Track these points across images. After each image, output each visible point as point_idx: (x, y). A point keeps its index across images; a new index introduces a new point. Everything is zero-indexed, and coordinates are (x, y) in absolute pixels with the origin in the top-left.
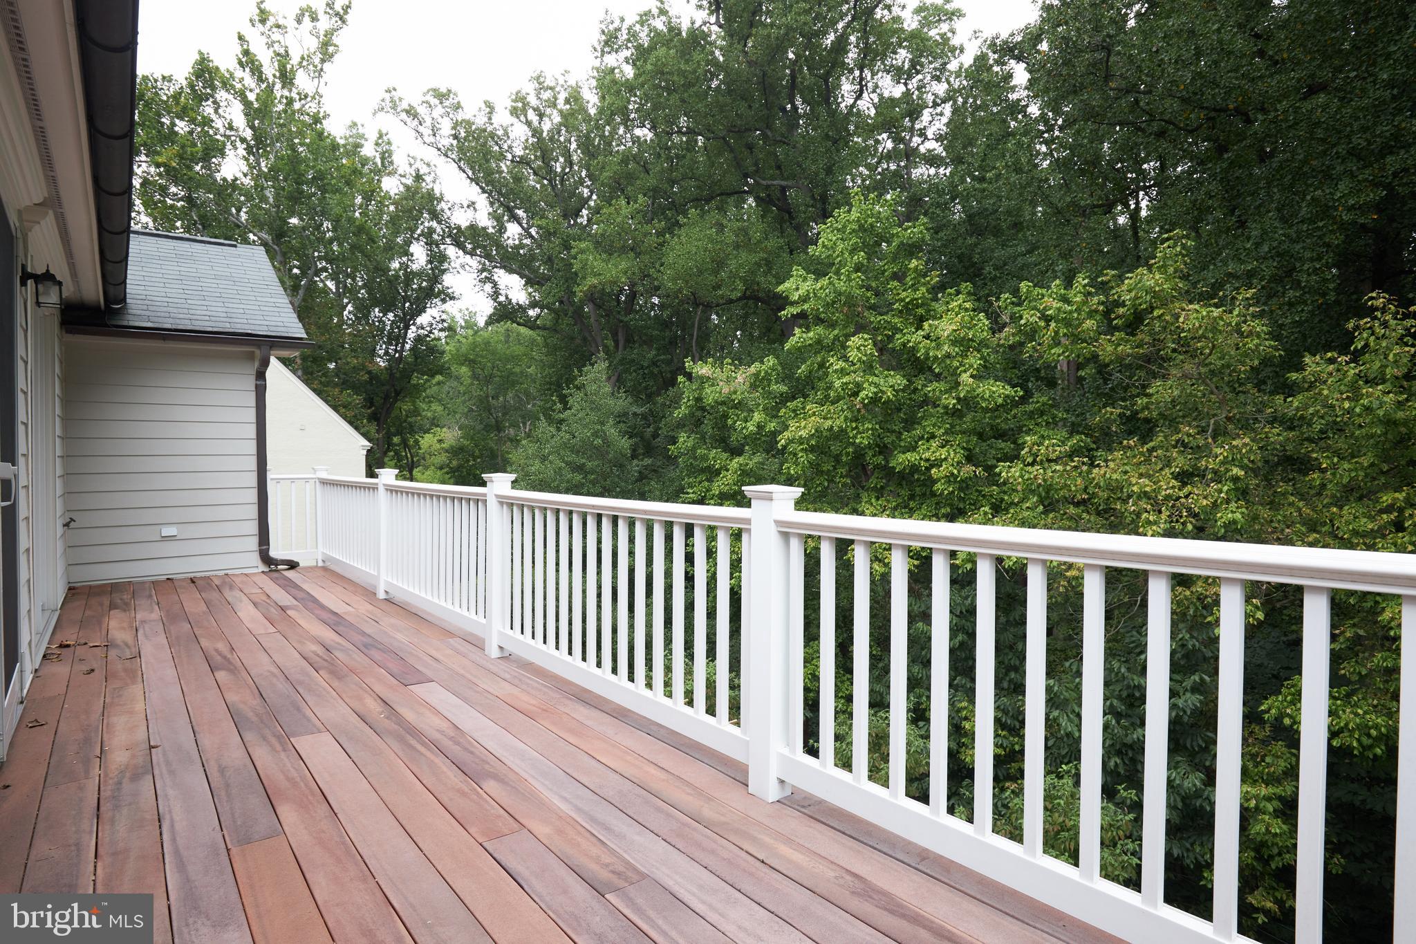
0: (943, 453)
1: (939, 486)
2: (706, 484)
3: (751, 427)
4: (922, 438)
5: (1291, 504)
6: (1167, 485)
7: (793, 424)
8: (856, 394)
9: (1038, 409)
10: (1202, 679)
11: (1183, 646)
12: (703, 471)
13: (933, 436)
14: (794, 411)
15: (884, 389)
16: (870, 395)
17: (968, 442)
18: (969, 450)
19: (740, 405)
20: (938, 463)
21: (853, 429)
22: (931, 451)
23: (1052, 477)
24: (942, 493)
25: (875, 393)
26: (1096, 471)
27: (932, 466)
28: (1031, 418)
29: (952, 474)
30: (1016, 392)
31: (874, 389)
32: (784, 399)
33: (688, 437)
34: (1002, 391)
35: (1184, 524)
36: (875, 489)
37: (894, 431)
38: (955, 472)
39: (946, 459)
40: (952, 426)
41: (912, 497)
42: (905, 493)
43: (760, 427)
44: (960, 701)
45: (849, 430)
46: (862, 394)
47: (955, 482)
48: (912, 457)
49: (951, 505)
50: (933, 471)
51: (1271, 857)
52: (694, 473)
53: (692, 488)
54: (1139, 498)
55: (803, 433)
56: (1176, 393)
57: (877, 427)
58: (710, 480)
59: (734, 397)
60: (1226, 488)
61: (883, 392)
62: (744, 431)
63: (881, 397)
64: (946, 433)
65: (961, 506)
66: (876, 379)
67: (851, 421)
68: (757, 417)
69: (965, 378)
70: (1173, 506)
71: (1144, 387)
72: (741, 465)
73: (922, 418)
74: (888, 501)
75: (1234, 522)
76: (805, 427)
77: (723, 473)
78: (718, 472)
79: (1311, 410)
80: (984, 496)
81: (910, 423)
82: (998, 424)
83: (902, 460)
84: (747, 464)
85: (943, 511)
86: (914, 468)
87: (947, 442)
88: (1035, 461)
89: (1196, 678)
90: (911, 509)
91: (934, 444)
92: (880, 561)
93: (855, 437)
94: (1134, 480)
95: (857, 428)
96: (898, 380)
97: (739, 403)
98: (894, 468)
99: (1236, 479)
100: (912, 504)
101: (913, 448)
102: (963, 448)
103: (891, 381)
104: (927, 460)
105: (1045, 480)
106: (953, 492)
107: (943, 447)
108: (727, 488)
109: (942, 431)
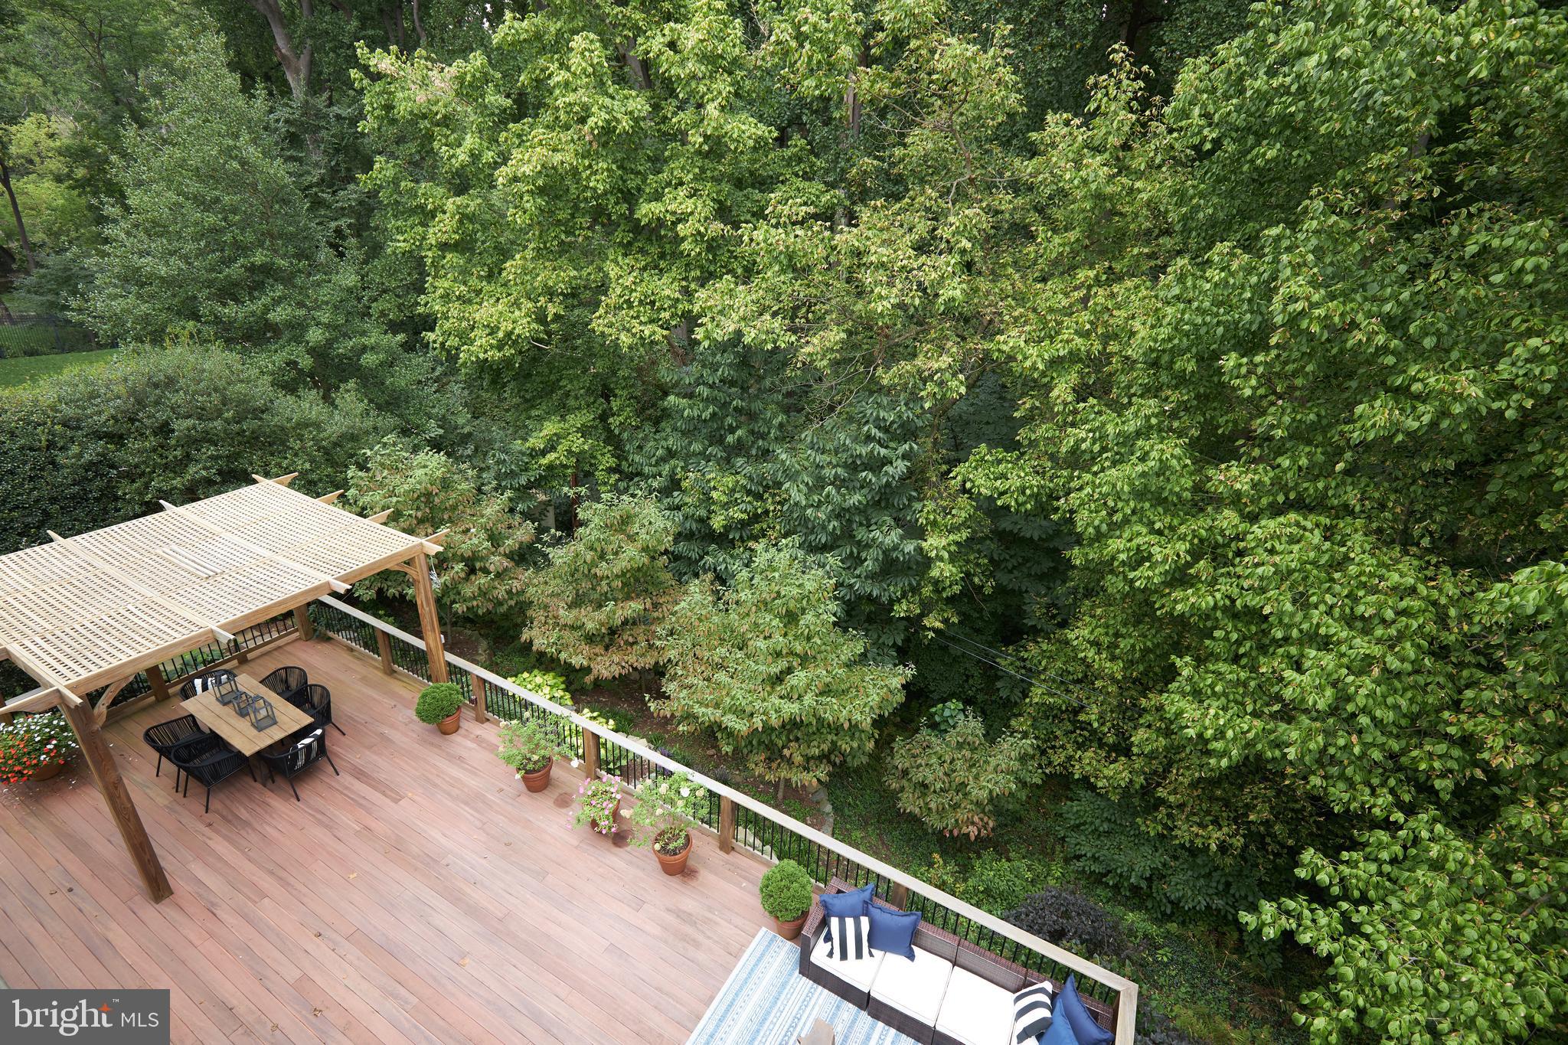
0: (689, 205)
1: (686, 246)
2: (420, 229)
3: (462, 156)
4: (669, 184)
5: (1008, 277)
6: (904, 254)
7: (516, 154)
8: (583, 121)
9: (795, 155)
10: (911, 448)
11: (900, 417)
12: (413, 211)
13: (681, 184)
14: (519, 136)
15: (619, 116)
16: (600, 123)
17: (719, 192)
18: (720, 202)
19: (447, 121)
20: (682, 219)
21: (586, 168)
22: (678, 202)
23: (795, 243)
24: (689, 255)
25: (608, 122)
26: (838, 237)
27: (679, 221)
28: (789, 165)
29: (699, 232)
30: (770, 132)
31: (604, 115)
32: (505, 118)
33: (387, 162)
34: (753, 130)
35: (913, 297)
36: (621, 244)
37: (639, 173)
38: (702, 229)
39: (692, 213)
40: (703, 170)
41: (662, 256)
42: (654, 250)
43: (475, 156)
44: (710, 472)
45: (581, 169)
46: (591, 121)
47: (702, 241)
48: (656, 208)
49: (701, 267)
50: (680, 226)
51: (944, 589)
52: (403, 213)
53: (403, 233)
54: (877, 268)
55: (527, 169)
56: (930, 146)
57: (614, 167)
58: (424, 225)
59: (435, 109)
60: (953, 261)
61: (618, 121)
62: (453, 161)
63: (615, 128)
64: (695, 179)
65: (712, 268)
66: (608, 101)
67: (583, 157)
68: (470, 141)
69: (712, 109)
70: (907, 278)
71: (902, 135)
72: (458, 207)
73: (671, 157)
74: (637, 260)
75: (954, 299)
76: (529, 161)
77: (440, 216)
78: (433, 215)
79: (1040, 178)
80: (736, 258)
81: (658, 162)
82: (757, 170)
83: (647, 210)
84: (468, 206)
85: (693, 274)
86: (660, 222)
87: (696, 190)
88: (778, 223)
89: (907, 446)
90: (661, 270)
91: (682, 192)
92: (628, 331)
93: (588, 178)
94: (873, 249)
95: (590, 166)
96: (639, 104)
97: (445, 117)
98: (639, 220)
99: (963, 252)
100: (662, 264)
101: (657, 197)
102: (713, 200)
103: (632, 105)
104: (674, 213)
105: (787, 247)
106: (700, 254)
107: (690, 197)
108: (446, 236)
109: (691, 176)
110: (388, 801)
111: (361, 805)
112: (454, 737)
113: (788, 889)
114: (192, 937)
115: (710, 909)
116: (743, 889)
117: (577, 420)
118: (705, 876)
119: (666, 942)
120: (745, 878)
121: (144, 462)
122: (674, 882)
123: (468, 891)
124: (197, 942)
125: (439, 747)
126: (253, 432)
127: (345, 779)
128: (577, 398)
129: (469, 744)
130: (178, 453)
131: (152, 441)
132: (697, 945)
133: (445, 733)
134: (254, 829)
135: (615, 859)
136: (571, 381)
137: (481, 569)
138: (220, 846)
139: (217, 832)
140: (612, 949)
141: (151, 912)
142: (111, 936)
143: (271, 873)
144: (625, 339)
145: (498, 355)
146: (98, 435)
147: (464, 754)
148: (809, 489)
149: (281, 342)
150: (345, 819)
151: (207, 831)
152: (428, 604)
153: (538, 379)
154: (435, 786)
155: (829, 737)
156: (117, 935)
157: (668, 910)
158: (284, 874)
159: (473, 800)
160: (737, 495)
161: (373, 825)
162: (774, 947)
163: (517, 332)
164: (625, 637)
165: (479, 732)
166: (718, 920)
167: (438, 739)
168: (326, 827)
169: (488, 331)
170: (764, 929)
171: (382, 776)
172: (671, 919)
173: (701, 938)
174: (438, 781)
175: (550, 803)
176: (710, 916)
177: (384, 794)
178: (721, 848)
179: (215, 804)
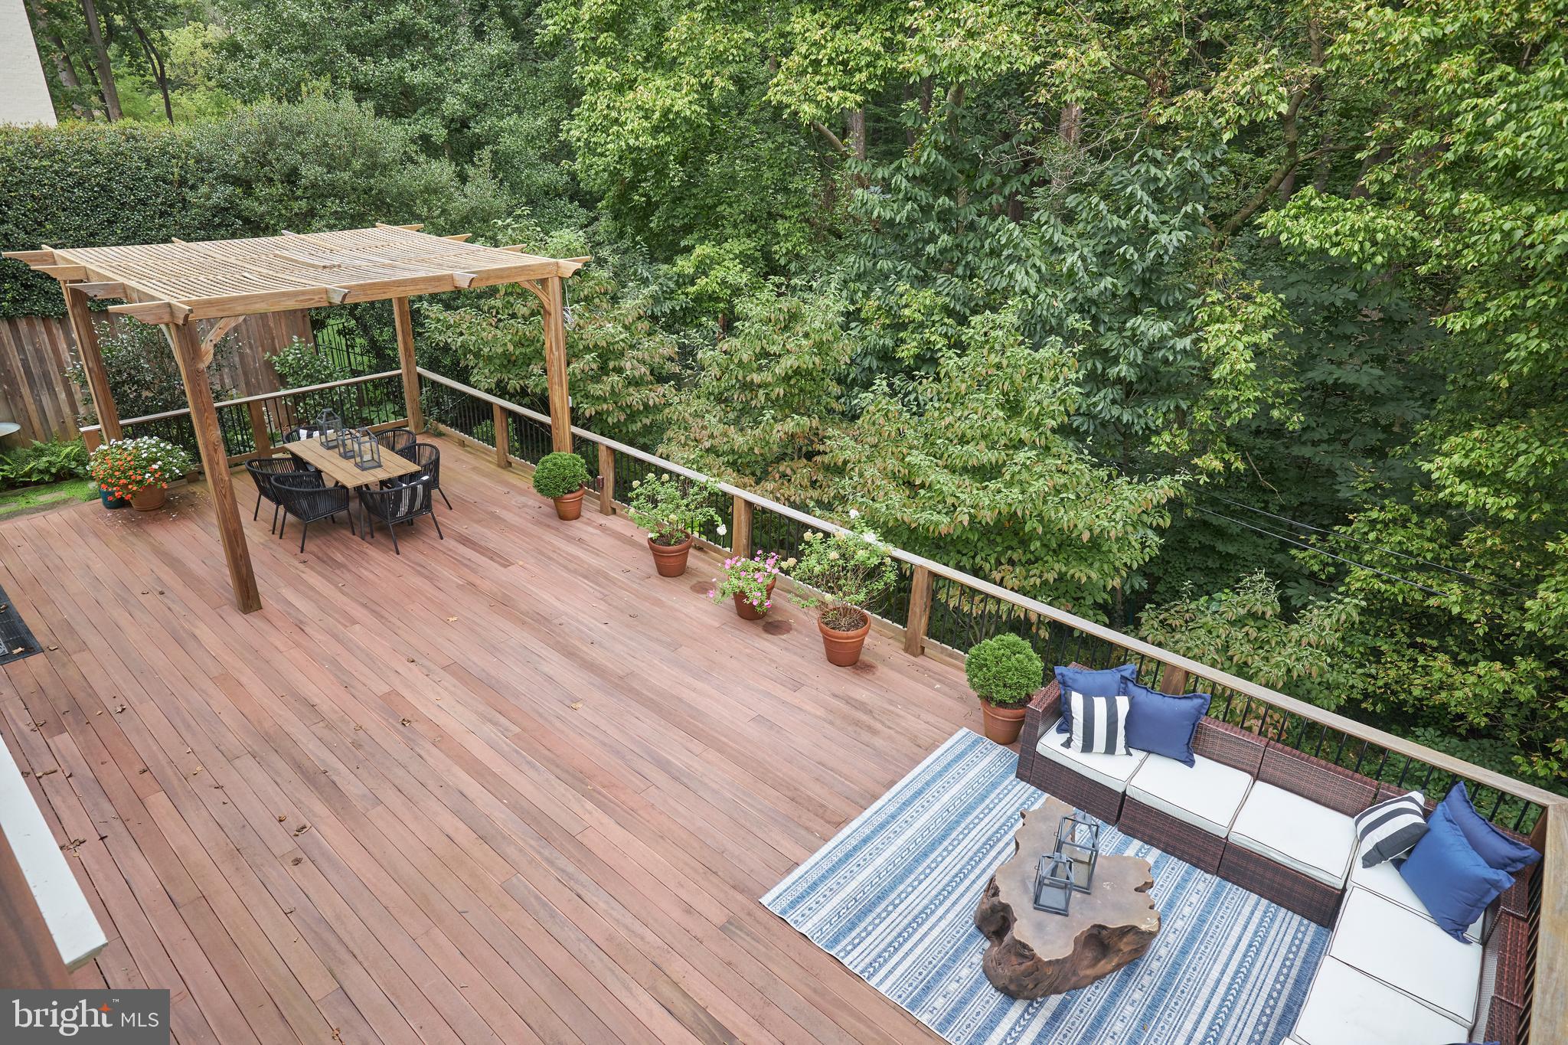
41: (861, 9)
100: (861, 18)
110: (496, 565)
111: (466, 566)
112: (573, 522)
113: (1009, 658)
114: (278, 644)
115: (891, 702)
116: (937, 690)
117: (735, 246)
118: (882, 670)
119: (831, 723)
120: (939, 681)
121: (269, 213)
122: (843, 673)
123: (584, 648)
124: (282, 648)
125: (557, 529)
126: (381, 192)
127: (449, 543)
128: (735, 226)
129: (591, 529)
130: (303, 203)
131: (279, 189)
132: (874, 732)
133: (563, 517)
134: (349, 570)
135: (766, 644)
136: (730, 205)
137: (614, 369)
138: (312, 578)
139: (312, 568)
140: (759, 719)
141: (239, 622)
142: (197, 632)
143: (365, 606)
144: (808, 110)
145: (651, 142)
146: (226, 179)
147: (584, 537)
148: (1042, 278)
149: (415, 116)
150: (447, 574)
151: (301, 566)
152: (558, 348)
153: (692, 203)
154: (550, 558)
155: (1057, 566)
156: (203, 632)
157: (835, 696)
158: (378, 609)
159: (594, 576)
160: (936, 318)
161: (478, 582)
162: (980, 747)
163: (676, 109)
164: (781, 469)
165: (603, 522)
166: (902, 713)
167: (556, 523)
168: (426, 577)
169: (641, 114)
170: (965, 730)
171: (491, 546)
172: (841, 705)
173: (878, 726)
174: (555, 556)
175: (687, 589)
176: (892, 708)
177: (491, 559)
178: (906, 650)
179: (310, 546)
